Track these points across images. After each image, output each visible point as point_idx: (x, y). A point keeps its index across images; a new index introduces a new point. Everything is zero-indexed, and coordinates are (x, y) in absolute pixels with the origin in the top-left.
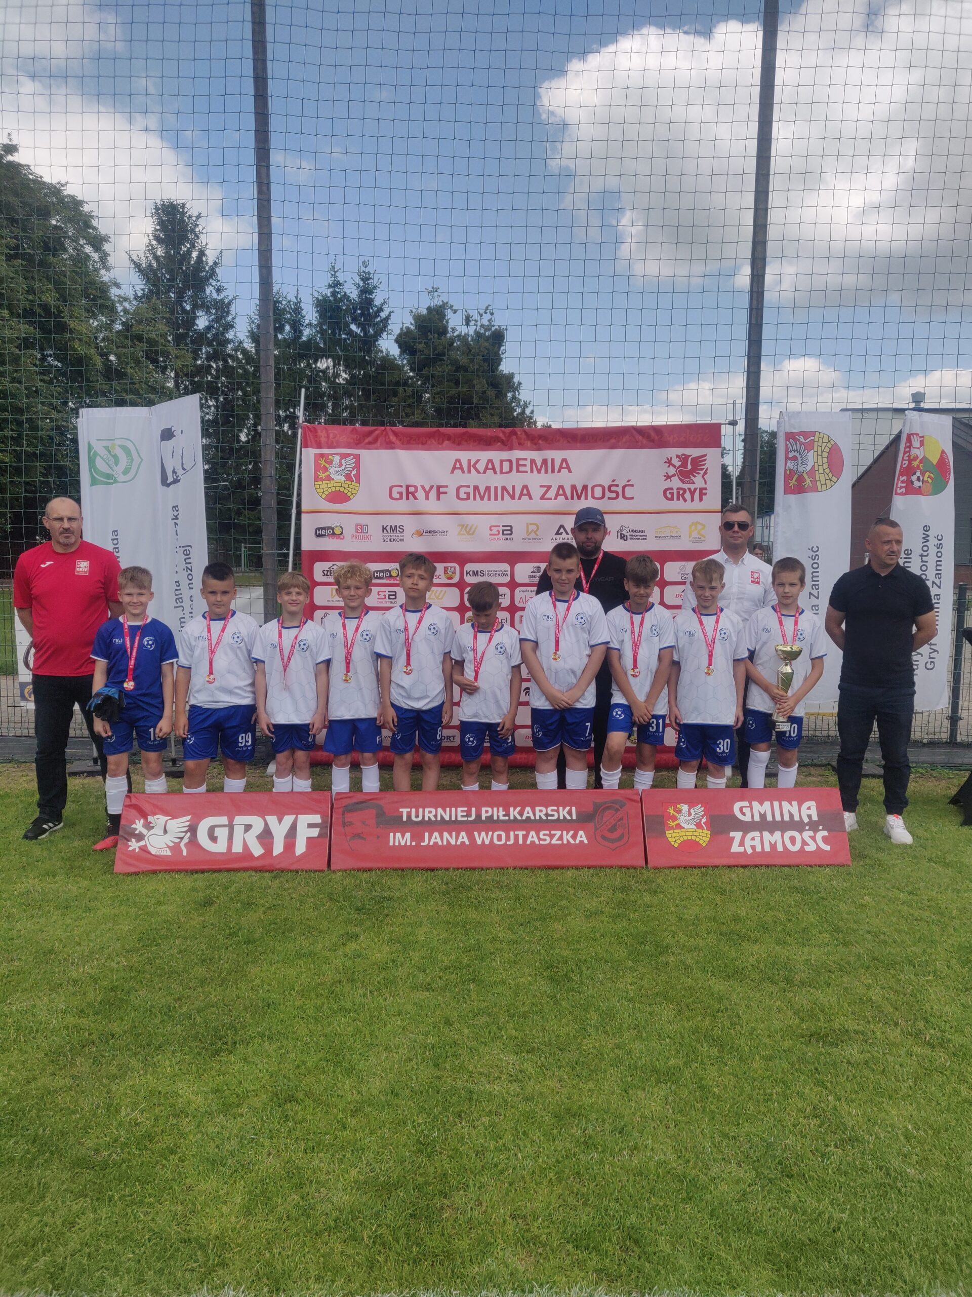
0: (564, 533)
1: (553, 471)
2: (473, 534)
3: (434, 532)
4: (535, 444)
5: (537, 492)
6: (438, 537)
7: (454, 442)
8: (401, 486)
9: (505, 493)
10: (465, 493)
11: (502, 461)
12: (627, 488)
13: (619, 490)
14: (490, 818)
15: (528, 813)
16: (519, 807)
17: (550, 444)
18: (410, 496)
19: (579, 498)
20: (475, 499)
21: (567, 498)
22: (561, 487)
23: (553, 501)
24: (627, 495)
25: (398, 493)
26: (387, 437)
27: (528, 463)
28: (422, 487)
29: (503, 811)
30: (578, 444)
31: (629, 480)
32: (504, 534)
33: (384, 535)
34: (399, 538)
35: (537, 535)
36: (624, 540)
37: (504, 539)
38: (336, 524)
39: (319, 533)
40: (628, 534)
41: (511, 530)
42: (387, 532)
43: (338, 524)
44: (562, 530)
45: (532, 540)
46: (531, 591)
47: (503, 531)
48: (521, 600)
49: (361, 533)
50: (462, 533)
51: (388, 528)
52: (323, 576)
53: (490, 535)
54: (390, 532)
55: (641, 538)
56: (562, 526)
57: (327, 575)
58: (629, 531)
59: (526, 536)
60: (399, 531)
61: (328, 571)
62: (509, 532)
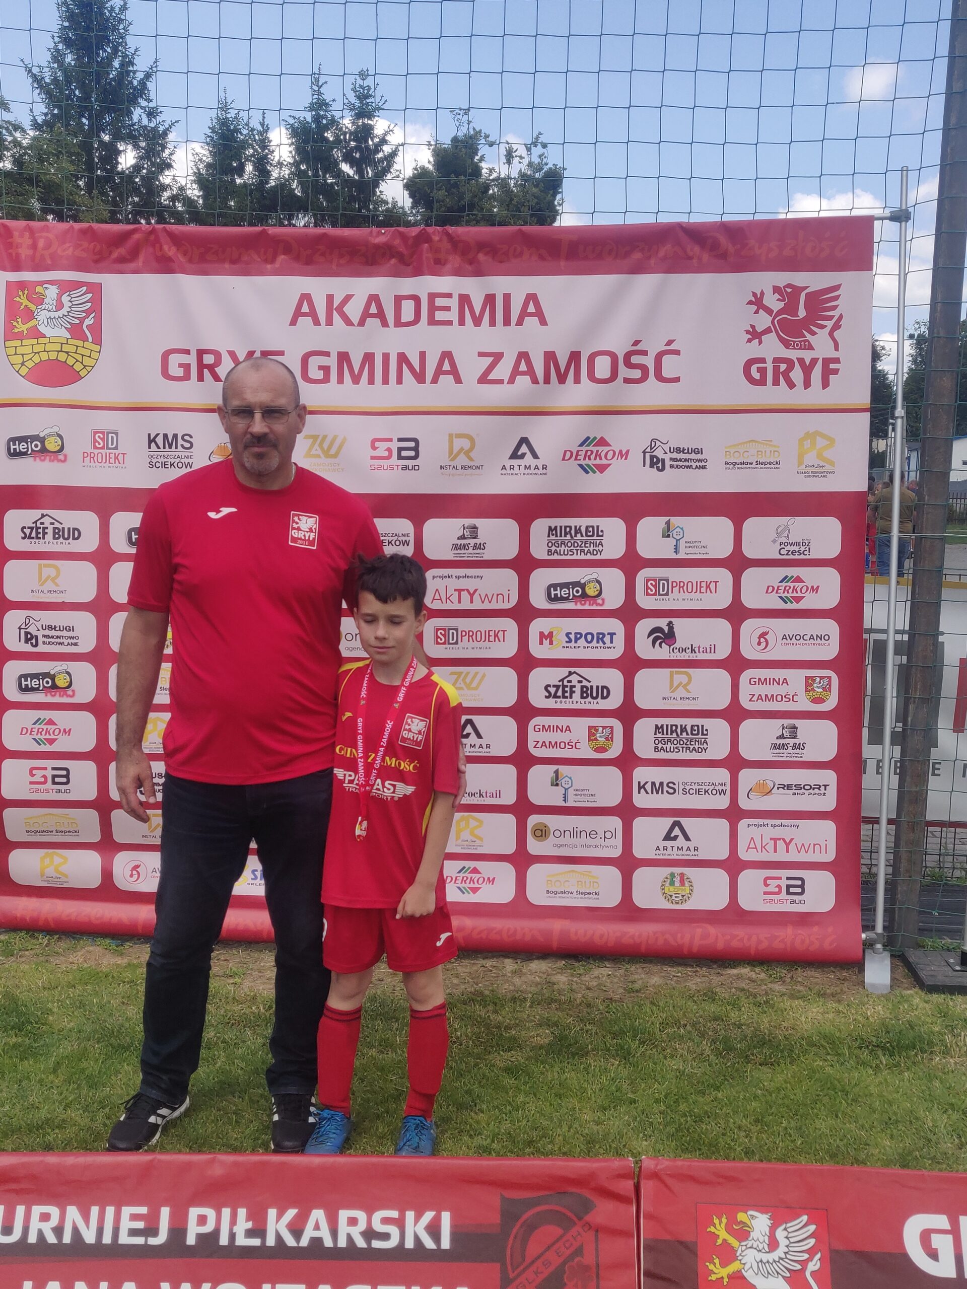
0: (529, 455)
1: (507, 322)
2: (335, 456)
4: (471, 263)
5: (469, 367)
7: (297, 258)
8: (187, 352)
9: (405, 368)
10: (320, 368)
11: (398, 300)
12: (666, 359)
13: (649, 361)
14: (209, 1240)
15: (317, 1227)
16: (294, 1207)
17: (501, 262)
18: (206, 371)
19: (562, 379)
20: (340, 380)
21: (535, 381)
22: (523, 356)
23: (506, 385)
24: (666, 374)
25: (180, 365)
26: (157, 245)
27: (454, 303)
28: (232, 354)
29: (247, 1220)
30: (563, 263)
31: (670, 343)
32: (400, 457)
33: (152, 454)
34: (183, 461)
35: (471, 459)
36: (658, 469)
37: (400, 468)
38: (51, 430)
39: (15, 449)
40: (667, 458)
41: (416, 449)
42: (159, 448)
43: (56, 429)
44: (524, 449)
45: (460, 471)
46: (458, 577)
47: (400, 450)
48: (437, 597)
49: (103, 448)
50: (313, 452)
51: (160, 440)
52: (23, 538)
53: (373, 458)
54: (164, 448)
55: (694, 465)
56: (524, 441)
57: (30, 537)
58: (668, 451)
59: (446, 462)
60: (182, 446)
61: (32, 528)
62: (412, 453)
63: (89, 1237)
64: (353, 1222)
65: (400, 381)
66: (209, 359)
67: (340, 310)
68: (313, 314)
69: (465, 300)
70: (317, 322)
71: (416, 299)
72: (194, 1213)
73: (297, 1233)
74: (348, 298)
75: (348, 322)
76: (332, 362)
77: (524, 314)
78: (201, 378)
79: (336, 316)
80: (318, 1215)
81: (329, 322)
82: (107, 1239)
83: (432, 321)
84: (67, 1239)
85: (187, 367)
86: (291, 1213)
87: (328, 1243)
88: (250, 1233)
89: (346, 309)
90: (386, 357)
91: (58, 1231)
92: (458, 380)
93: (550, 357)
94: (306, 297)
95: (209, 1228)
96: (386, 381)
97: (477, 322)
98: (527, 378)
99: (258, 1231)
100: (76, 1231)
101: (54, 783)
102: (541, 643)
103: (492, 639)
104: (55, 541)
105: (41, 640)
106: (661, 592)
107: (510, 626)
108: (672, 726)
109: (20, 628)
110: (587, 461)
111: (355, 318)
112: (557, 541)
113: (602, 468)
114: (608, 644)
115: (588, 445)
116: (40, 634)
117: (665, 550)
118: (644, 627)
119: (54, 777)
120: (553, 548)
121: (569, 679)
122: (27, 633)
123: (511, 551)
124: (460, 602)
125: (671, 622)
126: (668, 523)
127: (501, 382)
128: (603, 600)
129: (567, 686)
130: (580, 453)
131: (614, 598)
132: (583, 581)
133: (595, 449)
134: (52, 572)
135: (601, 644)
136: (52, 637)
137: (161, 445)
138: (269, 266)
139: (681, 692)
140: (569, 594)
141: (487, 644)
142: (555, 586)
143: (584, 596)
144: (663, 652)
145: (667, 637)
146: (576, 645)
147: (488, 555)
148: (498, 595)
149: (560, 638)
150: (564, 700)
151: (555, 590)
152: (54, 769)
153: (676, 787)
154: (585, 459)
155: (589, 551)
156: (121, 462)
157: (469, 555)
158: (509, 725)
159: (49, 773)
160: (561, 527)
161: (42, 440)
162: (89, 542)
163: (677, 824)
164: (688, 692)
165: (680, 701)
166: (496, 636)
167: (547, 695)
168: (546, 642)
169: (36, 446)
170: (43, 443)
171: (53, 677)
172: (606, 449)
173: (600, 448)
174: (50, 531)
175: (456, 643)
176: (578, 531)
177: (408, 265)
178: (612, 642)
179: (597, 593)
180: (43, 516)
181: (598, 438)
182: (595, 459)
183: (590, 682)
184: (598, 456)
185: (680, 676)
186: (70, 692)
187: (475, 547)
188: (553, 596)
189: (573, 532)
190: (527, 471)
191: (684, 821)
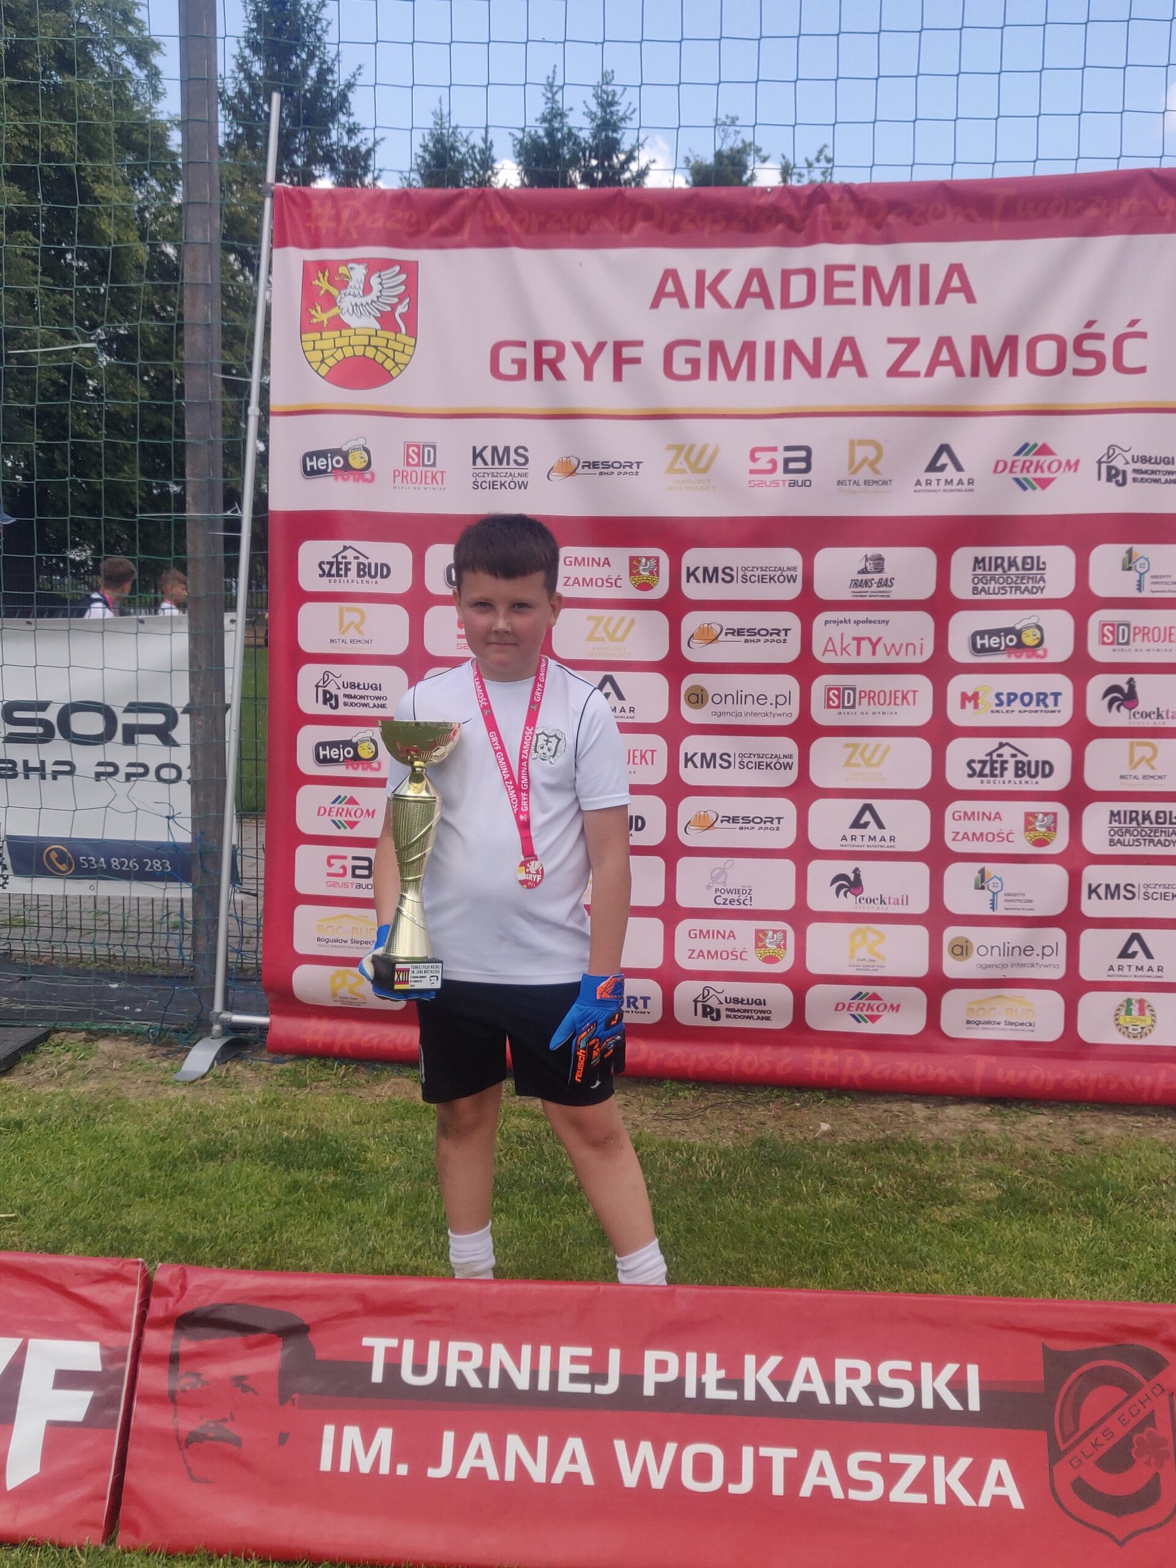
0: (950, 467)
1: (922, 301)
2: (705, 470)
3: (606, 465)
4: (878, 227)
5: (877, 357)
6: (615, 480)
7: (660, 225)
8: (523, 344)
9: (794, 359)
10: (688, 361)
11: (786, 275)
12: (1128, 344)
13: (1106, 348)
14: (671, 1392)
15: (808, 1379)
16: (776, 1354)
17: (917, 225)
18: (546, 369)
19: (994, 371)
20: (713, 376)
21: (960, 373)
22: (945, 342)
23: (922, 380)
24: (1128, 362)
25: (514, 361)
26: (488, 214)
27: (857, 277)
28: (578, 347)
29: (719, 1367)
30: (996, 225)
31: (1133, 323)
32: (787, 470)
33: (477, 471)
34: (516, 480)
35: (876, 472)
36: (1118, 484)
37: (787, 483)
38: (356, 443)
39: (312, 467)
40: (1129, 469)
41: (808, 460)
42: (485, 463)
43: (361, 442)
44: (944, 459)
45: (863, 487)
46: (857, 622)
47: (787, 461)
48: (830, 647)
49: (418, 465)
50: (677, 466)
51: (487, 454)
52: (321, 576)
53: (752, 472)
54: (493, 463)
55: (1163, 479)
56: (944, 448)
57: (329, 575)
58: (1130, 460)
59: (845, 475)
60: (516, 462)
61: (331, 564)
62: (802, 465)
63: (522, 1382)
64: (853, 1373)
65: (787, 375)
66: (549, 353)
67: (713, 288)
68: (679, 294)
69: (870, 273)
70: (684, 304)
71: (810, 274)
72: (651, 1357)
73: (783, 1387)
74: (723, 274)
75: (723, 303)
76: (703, 353)
77: (946, 289)
78: (539, 376)
79: (708, 297)
80: (808, 1364)
81: (700, 303)
82: (544, 1385)
83: (829, 300)
84: (494, 1382)
85: (521, 364)
86: (774, 1361)
87: (823, 1398)
88: (721, 1384)
89: (722, 287)
90: (770, 347)
91: (483, 1372)
92: (862, 372)
93: (979, 343)
94: (671, 274)
95: (671, 1375)
96: (769, 375)
97: (886, 300)
98: (949, 370)
99: (734, 1381)
100: (504, 1374)
101: (354, 876)
102: (963, 706)
103: (899, 701)
104: (360, 579)
105: (341, 700)
106: (1121, 641)
107: (923, 685)
108: (1131, 812)
109: (317, 686)
110: (1025, 475)
111: (732, 299)
112: (985, 576)
113: (1044, 483)
114: (1051, 707)
115: (1027, 454)
116: (340, 694)
117: (1124, 586)
118: (1098, 685)
119: (354, 868)
120: (980, 586)
121: (999, 752)
122: (325, 692)
123: (926, 589)
124: (858, 653)
125: (1131, 680)
126: (1130, 552)
127: (916, 374)
128: (1045, 651)
129: (996, 762)
130: (1016, 464)
131: (1060, 648)
132: (1018, 627)
133: (1035, 459)
134: (355, 617)
135: (1042, 707)
136: (355, 697)
137: (489, 461)
138: (625, 237)
139: (1143, 769)
140: (1000, 643)
141: (892, 708)
142: (982, 634)
143: (1020, 646)
144: (1121, 718)
145: (1126, 698)
146: (1008, 708)
147: (897, 593)
148: (908, 645)
149: (988, 700)
150: (992, 779)
151: (982, 638)
152: (354, 858)
153: (1135, 890)
154: (1022, 471)
155: (1026, 589)
156: (440, 481)
157: (872, 593)
158: (921, 811)
159: (349, 863)
160: (990, 558)
161: (345, 456)
162: (400, 582)
163: (1136, 937)
164: (1153, 768)
165: (1142, 781)
166: (904, 697)
167: (970, 772)
168: (970, 705)
169: (338, 462)
170: (346, 458)
171: (355, 746)
172: (1049, 458)
173: (1042, 458)
174: (354, 567)
175: (853, 706)
176: (1012, 563)
177: (799, 231)
178: (1056, 704)
179: (1036, 642)
180: (345, 548)
181: (1040, 444)
182: (1036, 471)
183: (1026, 755)
184: (1039, 467)
185: (1143, 748)
186: (375, 765)
187: (880, 583)
188: (979, 646)
189: (1006, 564)
190: (949, 487)
191: (1144, 933)
